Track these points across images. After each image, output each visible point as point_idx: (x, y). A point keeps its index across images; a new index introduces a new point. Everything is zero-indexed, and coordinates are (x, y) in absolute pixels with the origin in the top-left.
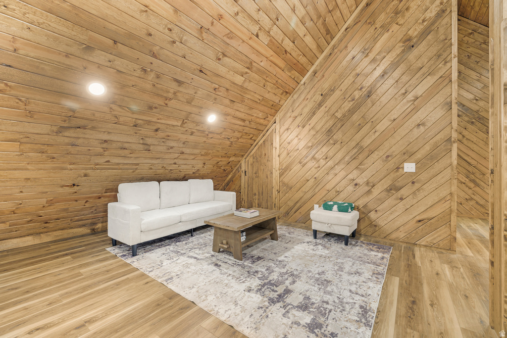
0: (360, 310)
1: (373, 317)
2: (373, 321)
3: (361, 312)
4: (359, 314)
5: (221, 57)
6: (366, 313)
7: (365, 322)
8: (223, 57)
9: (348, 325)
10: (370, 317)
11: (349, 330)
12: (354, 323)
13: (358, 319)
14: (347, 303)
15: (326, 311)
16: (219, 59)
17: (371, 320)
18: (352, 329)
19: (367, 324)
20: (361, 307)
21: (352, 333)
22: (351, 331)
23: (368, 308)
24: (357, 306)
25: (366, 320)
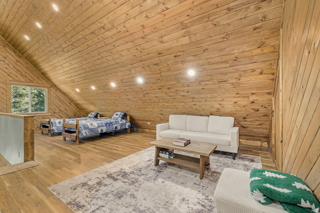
0: (82, 204)
1: (72, 208)
2: (69, 207)
3: (80, 204)
4: (79, 203)
5: (161, 40)
6: (77, 206)
7: (72, 203)
8: (162, 39)
9: (76, 196)
10: (73, 207)
11: (73, 195)
12: (75, 198)
13: (76, 201)
14: (92, 200)
15: (91, 190)
16: (161, 42)
17: (71, 206)
18: (72, 196)
19: (70, 203)
20: (83, 206)
21: (70, 195)
22: (72, 195)
23: (80, 209)
24: (86, 204)
25: (73, 204)
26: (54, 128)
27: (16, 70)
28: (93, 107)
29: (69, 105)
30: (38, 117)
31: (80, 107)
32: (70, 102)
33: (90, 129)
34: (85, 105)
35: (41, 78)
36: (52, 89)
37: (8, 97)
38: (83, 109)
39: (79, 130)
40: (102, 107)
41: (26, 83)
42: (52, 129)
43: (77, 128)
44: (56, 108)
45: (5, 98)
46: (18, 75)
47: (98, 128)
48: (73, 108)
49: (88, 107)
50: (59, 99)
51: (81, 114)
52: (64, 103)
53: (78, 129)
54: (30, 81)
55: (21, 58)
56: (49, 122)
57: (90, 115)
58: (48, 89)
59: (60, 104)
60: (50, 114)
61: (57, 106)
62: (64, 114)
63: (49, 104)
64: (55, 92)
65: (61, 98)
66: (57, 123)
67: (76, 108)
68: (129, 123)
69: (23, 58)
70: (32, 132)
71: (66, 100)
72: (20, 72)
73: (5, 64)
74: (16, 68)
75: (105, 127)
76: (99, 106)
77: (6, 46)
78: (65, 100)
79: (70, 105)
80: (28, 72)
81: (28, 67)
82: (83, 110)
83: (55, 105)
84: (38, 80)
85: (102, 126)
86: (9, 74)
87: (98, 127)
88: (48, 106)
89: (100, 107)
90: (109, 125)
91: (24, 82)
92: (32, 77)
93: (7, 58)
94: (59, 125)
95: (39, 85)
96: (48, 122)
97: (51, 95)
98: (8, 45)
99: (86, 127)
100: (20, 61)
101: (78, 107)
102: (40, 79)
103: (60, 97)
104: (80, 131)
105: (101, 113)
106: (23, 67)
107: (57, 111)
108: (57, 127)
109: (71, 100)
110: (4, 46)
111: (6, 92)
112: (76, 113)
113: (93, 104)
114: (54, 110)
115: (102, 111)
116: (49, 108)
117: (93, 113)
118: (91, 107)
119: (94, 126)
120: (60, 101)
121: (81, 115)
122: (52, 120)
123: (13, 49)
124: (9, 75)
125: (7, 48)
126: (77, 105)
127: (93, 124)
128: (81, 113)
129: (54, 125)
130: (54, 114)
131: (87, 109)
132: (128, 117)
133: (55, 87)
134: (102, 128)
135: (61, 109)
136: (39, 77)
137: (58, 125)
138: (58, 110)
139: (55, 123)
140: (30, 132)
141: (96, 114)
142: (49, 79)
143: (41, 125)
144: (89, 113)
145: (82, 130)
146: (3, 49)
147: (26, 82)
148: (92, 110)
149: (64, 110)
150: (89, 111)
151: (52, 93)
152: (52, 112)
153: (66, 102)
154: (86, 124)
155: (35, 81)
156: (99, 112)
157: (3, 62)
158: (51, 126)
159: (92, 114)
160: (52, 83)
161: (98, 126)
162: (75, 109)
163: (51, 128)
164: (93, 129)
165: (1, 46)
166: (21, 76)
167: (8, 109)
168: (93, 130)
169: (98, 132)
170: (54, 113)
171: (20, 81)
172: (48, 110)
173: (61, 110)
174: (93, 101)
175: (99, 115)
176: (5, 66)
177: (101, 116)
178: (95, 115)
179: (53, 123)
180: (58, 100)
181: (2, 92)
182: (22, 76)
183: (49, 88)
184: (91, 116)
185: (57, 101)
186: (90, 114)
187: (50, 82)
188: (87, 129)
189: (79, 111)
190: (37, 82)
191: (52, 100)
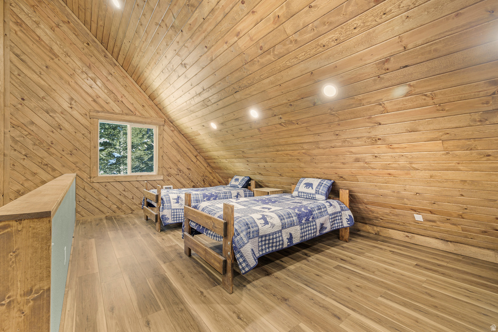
26: (166, 213)
27: (106, 91)
28: (241, 164)
29: (194, 160)
30: (142, 183)
31: (212, 165)
32: (195, 153)
33: (262, 237)
34: (224, 161)
35: (149, 106)
36: (166, 128)
37: (92, 144)
38: (220, 168)
39: (233, 242)
40: (265, 164)
41: (123, 116)
42: (163, 216)
43: (226, 235)
44: (172, 166)
45: (88, 144)
46: (109, 100)
47: (281, 231)
48: (201, 165)
49: (230, 164)
50: (178, 148)
51: (214, 178)
52: (185, 155)
53: (230, 237)
54: (130, 112)
55: (116, 67)
56: (157, 197)
57: (233, 182)
58: (159, 129)
59: (179, 157)
60: (162, 177)
61: (174, 160)
62: (186, 177)
63: (161, 157)
64: (171, 133)
65: (181, 147)
66: (172, 201)
67: (206, 165)
68: (349, 213)
69: (118, 67)
70: (33, 310)
71: (189, 149)
72: (112, 95)
73: (89, 79)
74: (106, 87)
75: (298, 227)
76: (256, 162)
77: (90, 44)
78: (187, 150)
79: (196, 160)
80: (126, 94)
81: (127, 85)
82: (218, 171)
83: (170, 159)
84: (142, 110)
85: (292, 225)
86: (95, 98)
87: (283, 228)
88: (159, 162)
89: (259, 164)
90: (307, 220)
91: (119, 114)
92: (132, 104)
93: (92, 68)
94: (177, 204)
95: (143, 120)
96: (155, 198)
97: (165, 141)
98: (95, 42)
99: (252, 230)
100: (113, 74)
101: (209, 164)
102: (147, 107)
103: (179, 145)
104: (238, 246)
105: (258, 178)
106: (119, 85)
107: (173, 171)
108: (172, 209)
109: (198, 150)
110: (88, 44)
111: (90, 133)
112: (206, 176)
113: (244, 157)
114: (169, 170)
115: (262, 175)
116: (160, 166)
117: (241, 178)
118: (237, 164)
119: (273, 226)
120: (179, 151)
121: (215, 181)
122: (163, 192)
123: (101, 48)
124: (94, 101)
125: (92, 48)
126: (209, 161)
127: (268, 219)
128: (215, 176)
129: (166, 204)
130: (169, 178)
131: (227, 169)
132: (344, 195)
133: (172, 125)
134: (292, 230)
135: (181, 168)
136: (144, 104)
137: (175, 206)
138: (176, 170)
139: (170, 201)
140: (27, 310)
141: (247, 179)
142: (161, 108)
143: (144, 200)
144: (232, 178)
145: (245, 244)
146: (86, 50)
147: (122, 114)
148: (238, 171)
149: (186, 170)
150: (232, 172)
151: (165, 135)
152: (165, 174)
153: (190, 154)
154: (251, 220)
155: (137, 113)
156: (252, 177)
157: (86, 76)
158: (161, 207)
159: (237, 180)
160: (166, 116)
161: (282, 225)
162: (204, 168)
163: (160, 212)
164: (269, 235)
165: (83, 43)
166: (115, 101)
167: (93, 167)
168: (269, 240)
169: (283, 244)
170: (168, 175)
171: (113, 111)
172: (159, 170)
173: (180, 171)
174: (245, 150)
175: (253, 183)
176: (88, 82)
177: (259, 185)
178: (244, 182)
179: (165, 199)
180: (176, 149)
181: (84, 132)
182: (117, 102)
183: (162, 127)
184: (237, 183)
185: (175, 153)
186: (233, 180)
187: (163, 115)
188: (254, 237)
189: (211, 171)
190: (142, 114)
191: (165, 151)
